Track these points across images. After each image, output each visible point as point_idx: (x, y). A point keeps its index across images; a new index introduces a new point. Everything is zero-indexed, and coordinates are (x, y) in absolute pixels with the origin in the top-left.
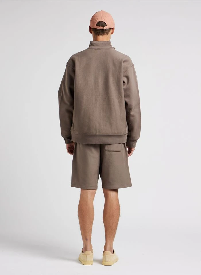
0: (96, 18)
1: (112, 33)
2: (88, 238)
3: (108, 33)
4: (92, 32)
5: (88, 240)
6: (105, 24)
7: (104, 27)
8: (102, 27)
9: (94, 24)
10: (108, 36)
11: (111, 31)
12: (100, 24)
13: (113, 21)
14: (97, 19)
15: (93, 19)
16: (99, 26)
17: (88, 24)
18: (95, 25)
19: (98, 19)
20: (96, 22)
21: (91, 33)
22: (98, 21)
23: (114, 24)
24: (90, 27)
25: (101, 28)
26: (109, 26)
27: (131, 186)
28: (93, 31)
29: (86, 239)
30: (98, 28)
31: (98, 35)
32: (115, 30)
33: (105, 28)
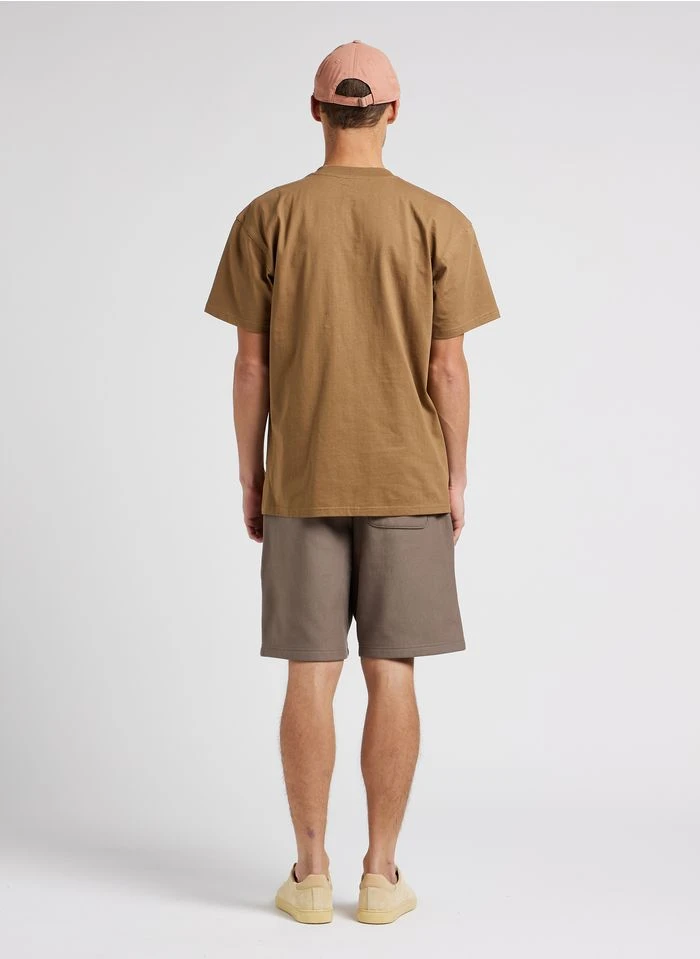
0: (334, 67)
1: (391, 120)
2: (316, 828)
3: (375, 121)
4: (322, 115)
5: (317, 837)
6: (366, 90)
7: (363, 99)
8: (356, 99)
9: (327, 88)
10: (376, 129)
11: (388, 112)
12: (349, 87)
13: (395, 77)
14: (339, 72)
15: (324, 72)
16: (346, 95)
17: (308, 89)
18: (333, 92)
19: (343, 71)
20: (335, 81)
21: (318, 119)
22: (341, 77)
23: (396, 88)
24: (313, 97)
25: (352, 101)
26: (379, 95)
27: (464, 649)
28: (323, 112)
29: (311, 834)
30: (341, 101)
31: (344, 128)
32: (399, 110)
33: (366, 101)
